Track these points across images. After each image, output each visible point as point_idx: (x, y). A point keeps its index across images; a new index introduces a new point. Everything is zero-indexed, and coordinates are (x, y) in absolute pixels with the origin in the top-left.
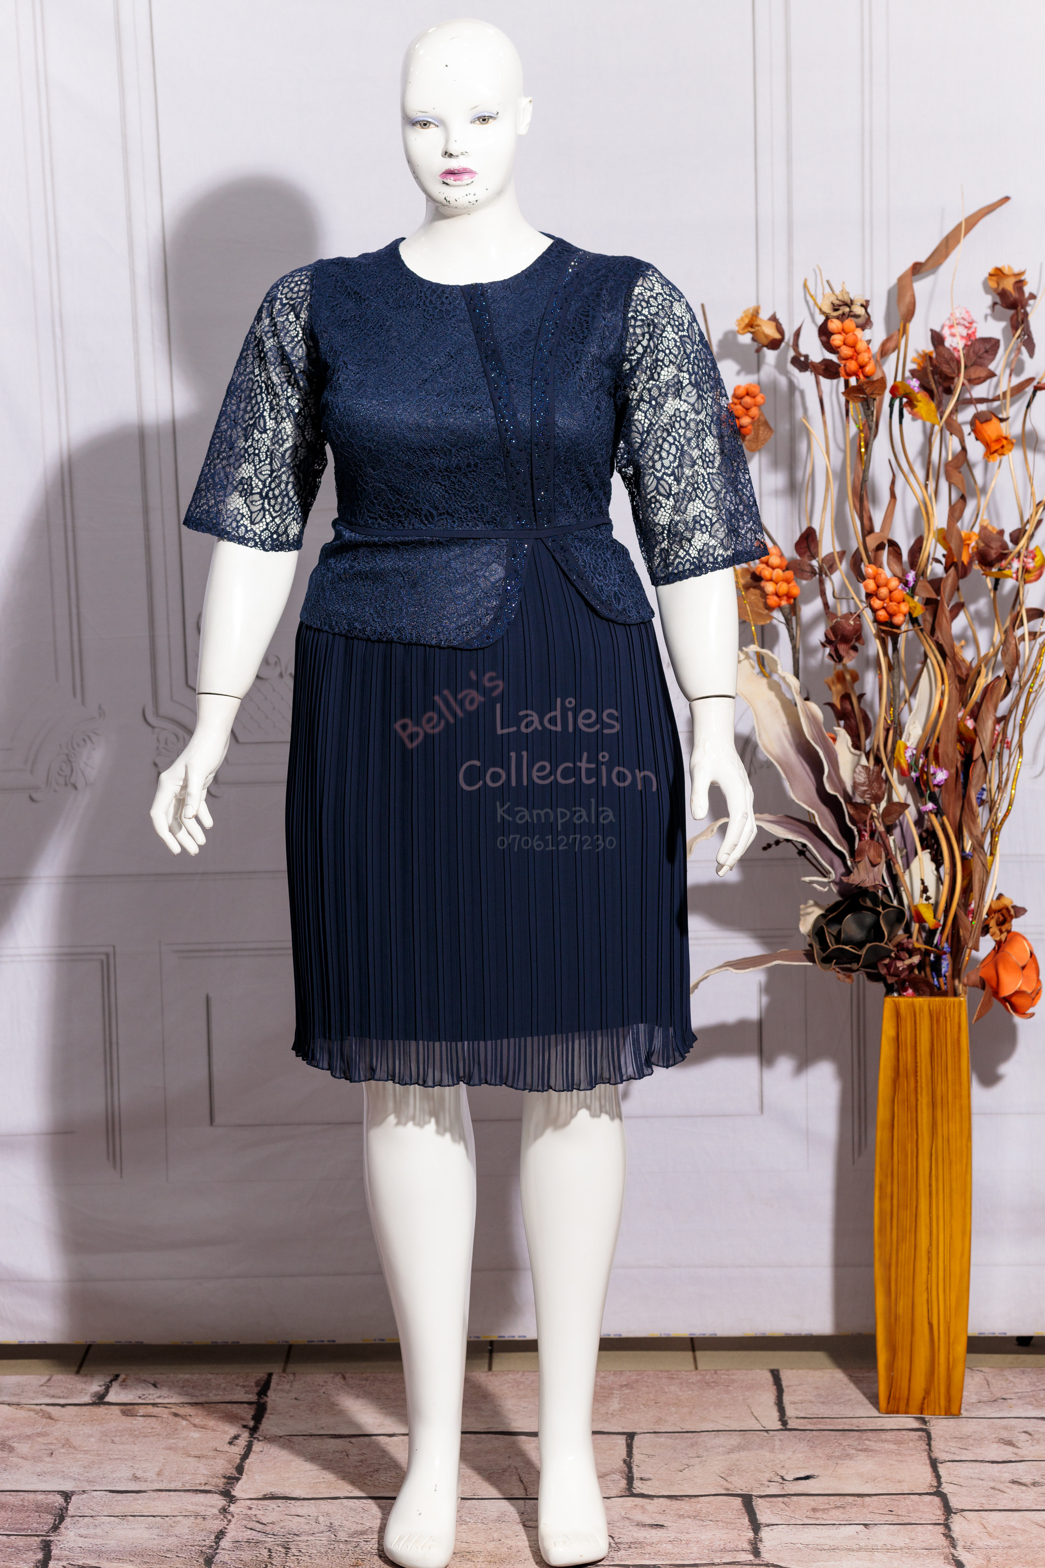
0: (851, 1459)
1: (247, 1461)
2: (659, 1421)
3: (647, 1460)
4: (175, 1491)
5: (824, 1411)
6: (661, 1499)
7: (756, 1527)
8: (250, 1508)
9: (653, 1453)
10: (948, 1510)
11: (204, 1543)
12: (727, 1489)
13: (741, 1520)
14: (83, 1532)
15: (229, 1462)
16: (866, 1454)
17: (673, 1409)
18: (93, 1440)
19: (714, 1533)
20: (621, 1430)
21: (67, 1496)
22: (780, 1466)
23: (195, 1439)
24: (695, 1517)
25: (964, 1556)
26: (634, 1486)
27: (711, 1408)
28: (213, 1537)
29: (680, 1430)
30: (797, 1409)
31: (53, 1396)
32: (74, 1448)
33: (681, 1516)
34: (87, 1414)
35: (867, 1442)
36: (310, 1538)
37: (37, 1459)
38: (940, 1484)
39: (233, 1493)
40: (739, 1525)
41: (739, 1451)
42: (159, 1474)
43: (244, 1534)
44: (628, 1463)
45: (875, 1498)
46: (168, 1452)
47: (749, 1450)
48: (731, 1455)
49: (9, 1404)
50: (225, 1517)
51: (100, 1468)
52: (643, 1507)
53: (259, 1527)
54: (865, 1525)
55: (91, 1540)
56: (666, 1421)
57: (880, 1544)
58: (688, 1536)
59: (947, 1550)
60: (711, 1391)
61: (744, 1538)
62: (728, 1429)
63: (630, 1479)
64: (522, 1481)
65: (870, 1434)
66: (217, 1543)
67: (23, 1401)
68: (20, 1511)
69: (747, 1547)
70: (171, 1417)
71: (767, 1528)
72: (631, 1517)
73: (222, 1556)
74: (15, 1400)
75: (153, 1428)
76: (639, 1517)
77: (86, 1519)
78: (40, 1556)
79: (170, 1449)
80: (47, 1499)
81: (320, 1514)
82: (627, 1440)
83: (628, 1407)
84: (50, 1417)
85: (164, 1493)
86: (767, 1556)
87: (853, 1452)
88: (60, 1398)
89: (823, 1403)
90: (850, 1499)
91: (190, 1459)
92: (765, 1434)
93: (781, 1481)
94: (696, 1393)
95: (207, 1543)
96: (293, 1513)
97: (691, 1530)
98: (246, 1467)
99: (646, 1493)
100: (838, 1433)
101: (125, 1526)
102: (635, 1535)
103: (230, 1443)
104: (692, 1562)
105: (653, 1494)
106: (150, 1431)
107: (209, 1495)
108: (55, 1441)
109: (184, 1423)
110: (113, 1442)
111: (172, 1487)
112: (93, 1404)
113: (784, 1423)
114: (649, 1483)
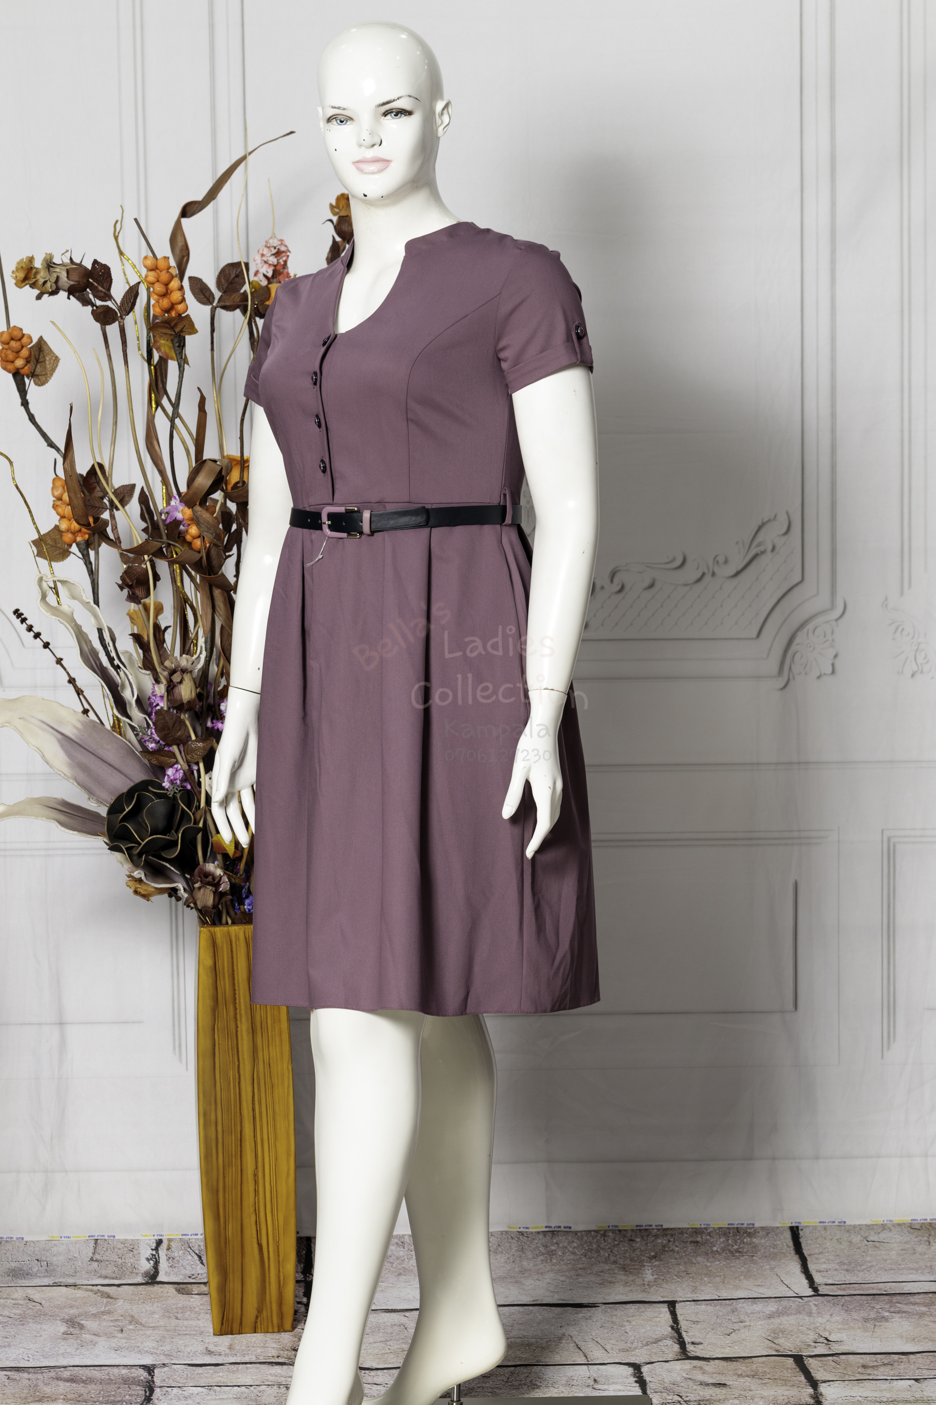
0: (886, 1319)
2: (694, 1290)
3: (693, 1326)
4: (251, 1363)
5: (850, 1278)
6: (717, 1361)
7: (814, 1384)
9: (696, 1319)
12: (777, 1351)
13: (798, 1378)
16: (899, 1315)
17: (706, 1279)
18: (157, 1316)
19: (776, 1389)
20: (662, 1299)
21: (150, 1369)
22: (821, 1328)
24: (753, 1376)
26: (688, 1349)
27: (742, 1278)
29: (717, 1298)
30: (824, 1277)
31: (106, 1277)
32: (141, 1324)
33: (740, 1376)
34: (143, 1292)
35: (897, 1304)
37: (109, 1336)
40: (797, 1382)
41: (779, 1316)
42: (231, 1347)
44: (676, 1329)
47: (788, 1315)
48: (773, 1320)
49: (66, 1286)
51: (172, 1342)
52: (701, 1368)
54: (916, 1380)
56: (702, 1291)
58: (750, 1392)
60: (737, 1261)
61: (805, 1393)
62: (763, 1296)
63: (682, 1344)
64: (580, 1348)
65: (899, 1298)
67: (79, 1282)
68: (109, 1384)
71: (824, 1384)
72: (693, 1378)
74: (71, 1281)
76: (701, 1377)
77: (174, 1389)
80: (131, 1373)
82: (669, 1308)
83: (662, 1278)
84: (109, 1297)
85: (241, 1366)
87: (887, 1314)
88: (113, 1278)
89: (847, 1270)
90: (896, 1357)
92: (800, 1300)
93: (826, 1341)
94: (725, 1263)
97: (753, 1388)
99: (701, 1356)
100: (869, 1298)
102: (701, 1393)
105: (708, 1357)
108: (121, 1318)
110: (177, 1318)
111: (246, 1359)
112: (146, 1284)
113: (815, 1290)
114: (701, 1347)
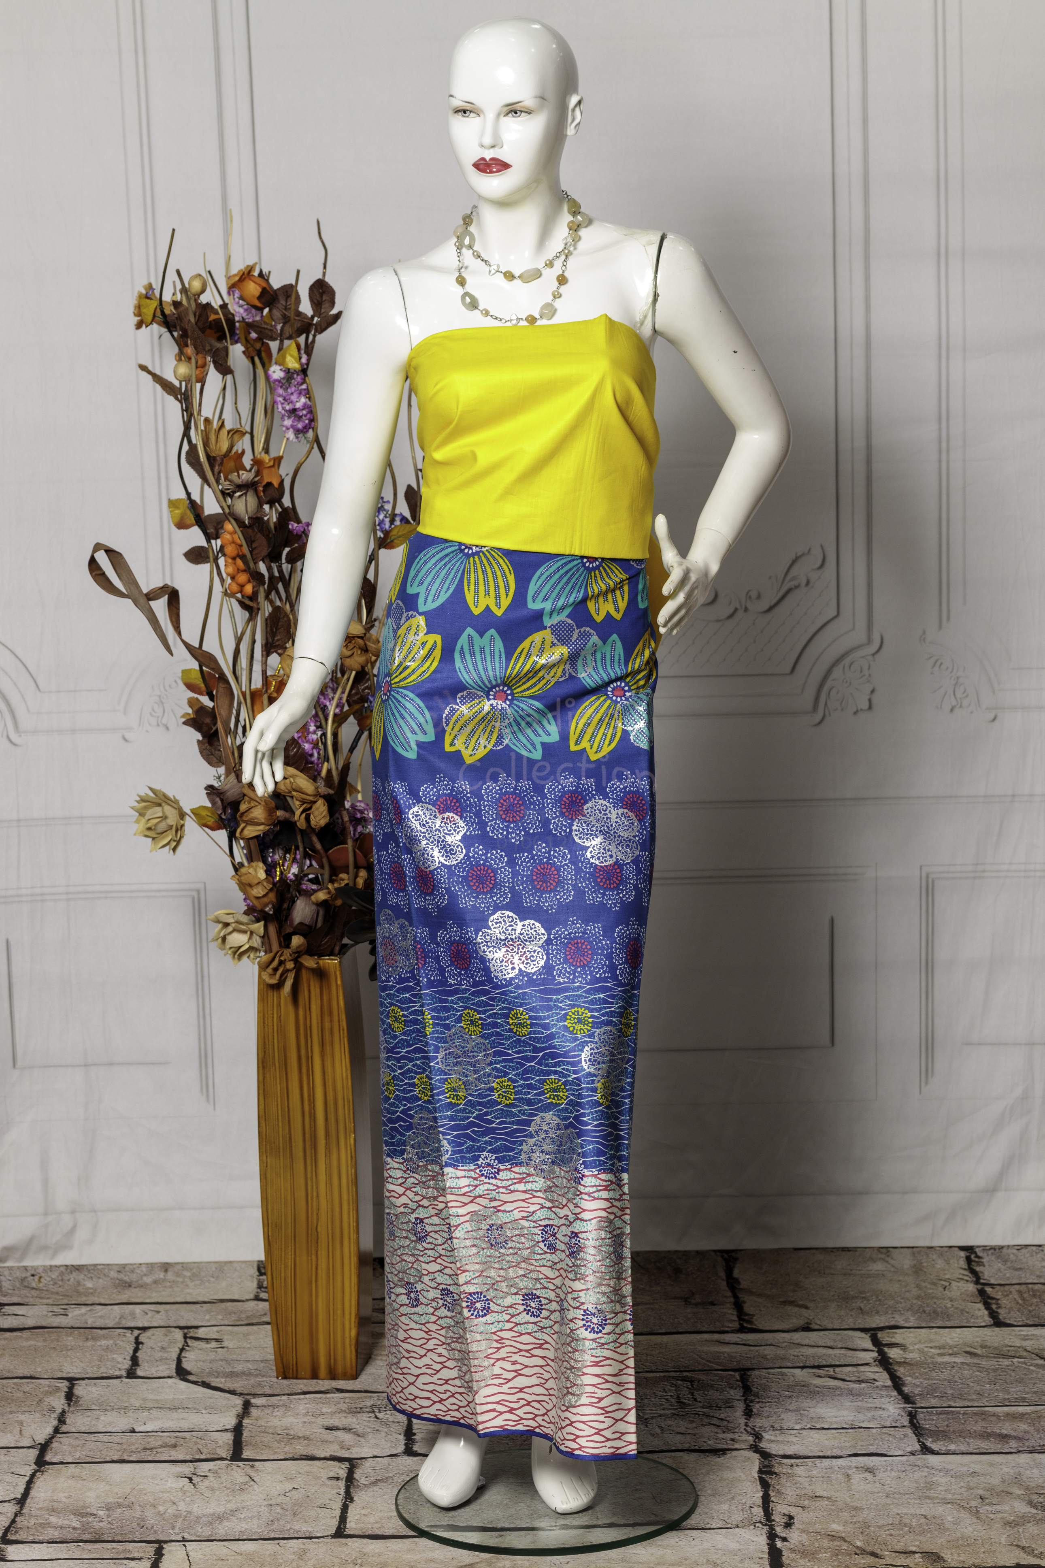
0: (108, 1506)
1: (761, 1494)
2: (302, 1555)
3: (328, 1502)
4: (819, 1457)
7: (238, 1429)
8: (732, 1440)
9: (319, 1510)
10: (44, 1448)
11: (760, 1404)
12: (252, 1466)
13: (250, 1435)
14: (881, 1412)
15: (780, 1492)
16: (89, 1510)
18: (949, 1519)
19: (279, 1423)
20: (347, 1540)
21: (926, 1450)
22: (188, 1494)
23: (834, 1521)
24: (293, 1438)
25: (59, 1402)
26: (347, 1471)
28: (754, 1410)
29: (282, 1542)
33: (306, 1438)
36: (662, 1412)
38: (33, 1476)
39: (757, 1456)
40: (253, 1430)
42: (848, 1477)
43: (726, 1414)
44: (349, 1497)
45: (108, 1459)
46: (855, 1504)
47: (213, 1514)
48: (234, 1507)
50: (753, 1429)
52: (342, 1448)
53: (715, 1421)
54: (133, 1432)
55: (869, 1405)
56: (295, 1553)
57: (130, 1414)
58: (305, 1420)
59: (71, 1409)
61: (253, 1418)
62: (226, 1543)
63: (350, 1479)
66: (748, 1406)
68: (961, 1431)
69: (254, 1411)
70: (878, 1551)
71: (228, 1427)
72: (355, 1437)
73: (736, 1394)
75: (891, 1535)
76: (348, 1438)
77: (888, 1424)
78: (906, 1389)
79: (855, 1509)
81: (661, 1435)
82: (345, 1527)
85: (829, 1454)
86: (238, 1401)
90: (133, 1458)
91: (825, 1494)
92: (187, 1537)
93: (194, 1478)
95: (757, 1406)
96: (688, 1436)
97: (301, 1425)
98: (759, 1487)
99: (336, 1463)
100: (105, 1537)
101: (845, 1419)
102: (354, 1420)
103: (791, 1518)
104: (307, 1396)
105: (329, 1462)
106: (892, 1532)
107: (781, 1453)
109: (858, 1544)
113: (157, 1552)
114: (332, 1474)
